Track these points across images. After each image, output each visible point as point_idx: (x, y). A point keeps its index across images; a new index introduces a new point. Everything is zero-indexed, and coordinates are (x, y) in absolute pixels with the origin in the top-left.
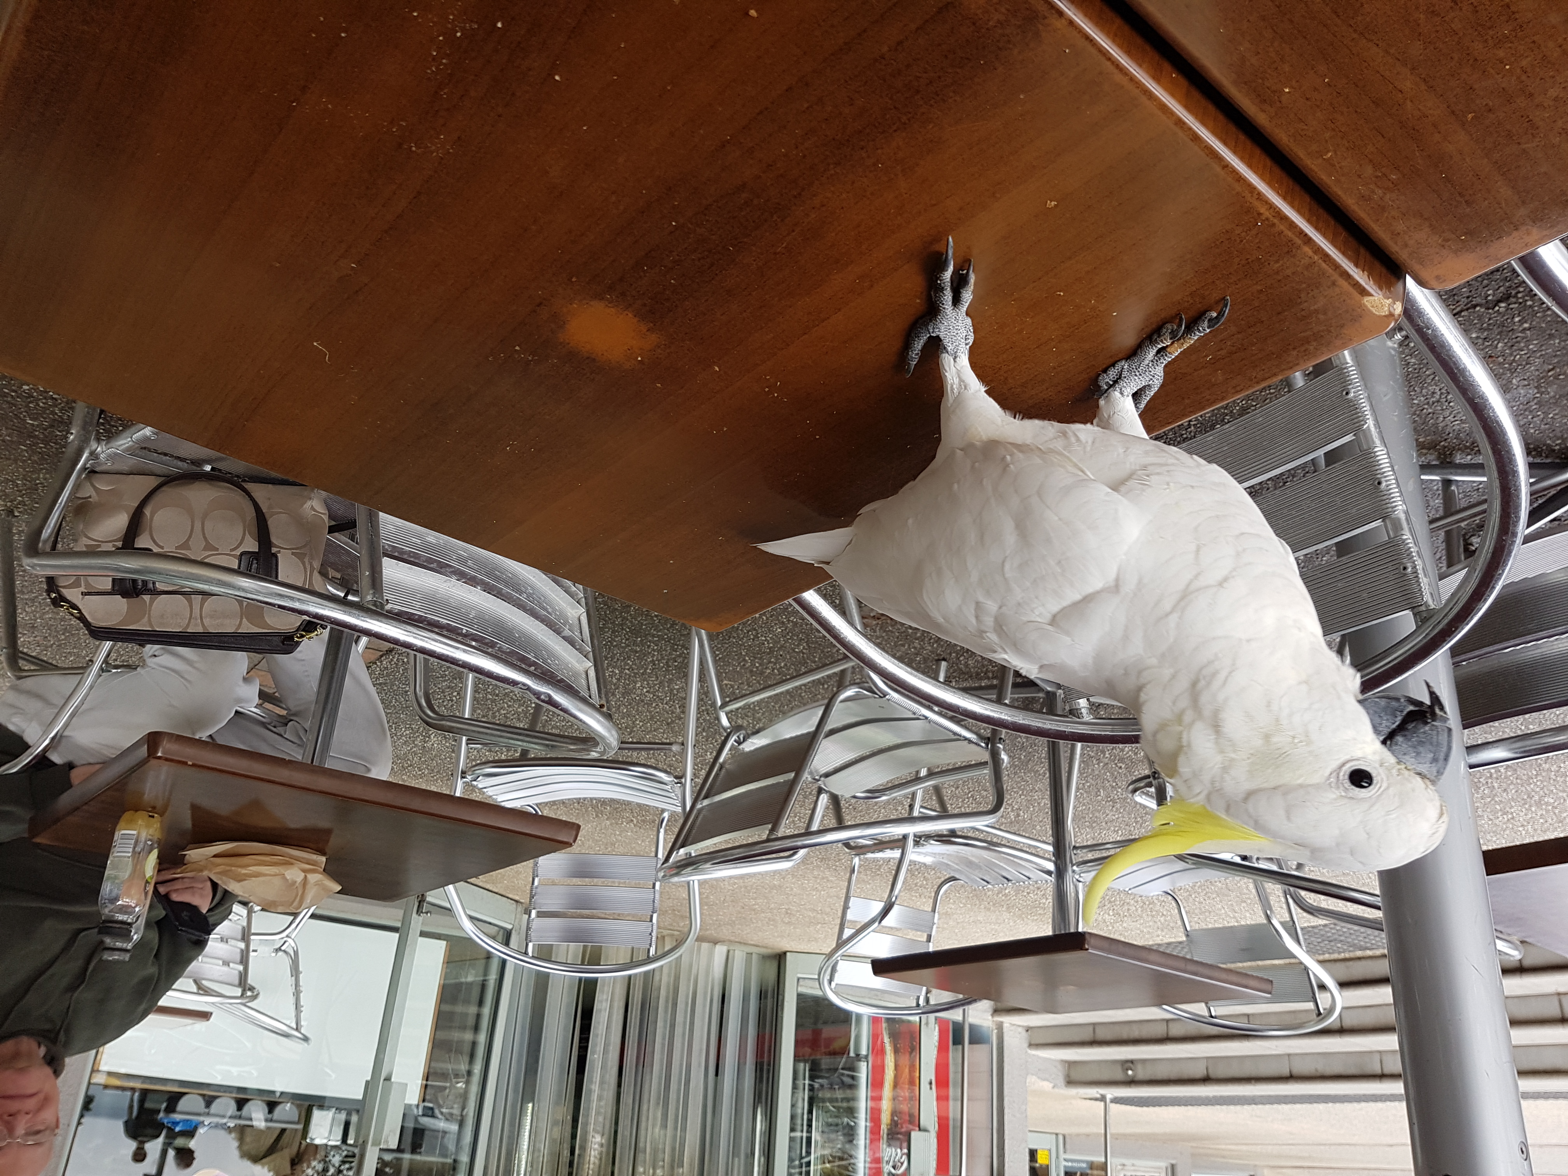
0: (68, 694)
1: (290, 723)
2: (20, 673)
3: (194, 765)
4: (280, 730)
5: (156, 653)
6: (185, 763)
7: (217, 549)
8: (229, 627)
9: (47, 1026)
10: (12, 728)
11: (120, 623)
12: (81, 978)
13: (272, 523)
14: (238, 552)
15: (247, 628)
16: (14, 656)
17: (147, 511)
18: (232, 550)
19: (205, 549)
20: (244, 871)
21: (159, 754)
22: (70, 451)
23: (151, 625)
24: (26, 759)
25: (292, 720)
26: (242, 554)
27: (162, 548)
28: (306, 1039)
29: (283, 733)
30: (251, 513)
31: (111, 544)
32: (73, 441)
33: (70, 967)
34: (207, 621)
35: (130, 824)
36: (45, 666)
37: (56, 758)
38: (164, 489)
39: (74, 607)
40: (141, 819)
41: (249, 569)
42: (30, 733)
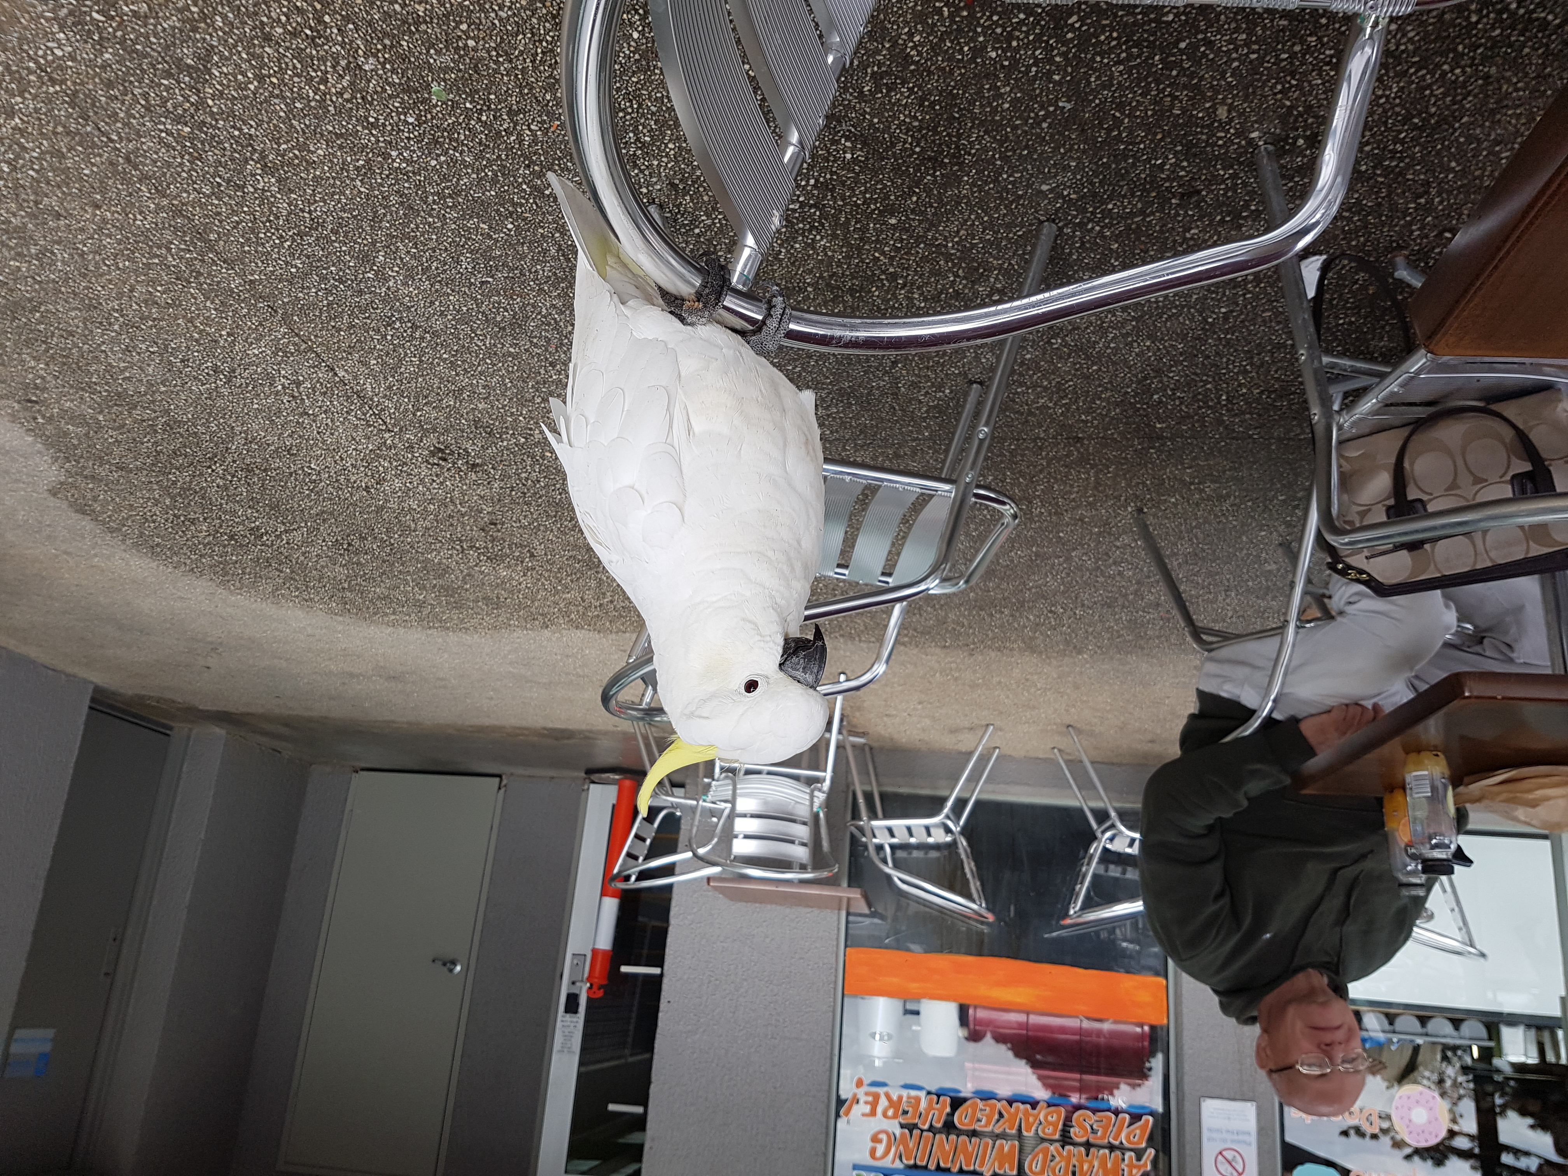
0: (1274, 656)
2: (1208, 647)
3: (1504, 698)
5: (1351, 600)
6: (1495, 698)
7: (1486, 481)
8: (1518, 554)
9: (1327, 959)
10: (1224, 694)
11: (1409, 577)
12: (1345, 913)
13: (1534, 436)
14: (1508, 477)
15: (1537, 550)
16: (1196, 633)
17: (1406, 464)
18: (1501, 477)
19: (1474, 484)
21: (1467, 694)
22: (1320, 430)
23: (1439, 571)
24: (1256, 723)
26: (1514, 477)
27: (1431, 494)
28: (1483, 955)
30: (1508, 434)
31: (1380, 505)
32: (1319, 420)
33: (1334, 903)
34: (1493, 554)
35: (1419, 766)
37: (1276, 716)
38: (1414, 437)
39: (1361, 572)
40: (1427, 758)
41: (1523, 491)
42: (1249, 699)
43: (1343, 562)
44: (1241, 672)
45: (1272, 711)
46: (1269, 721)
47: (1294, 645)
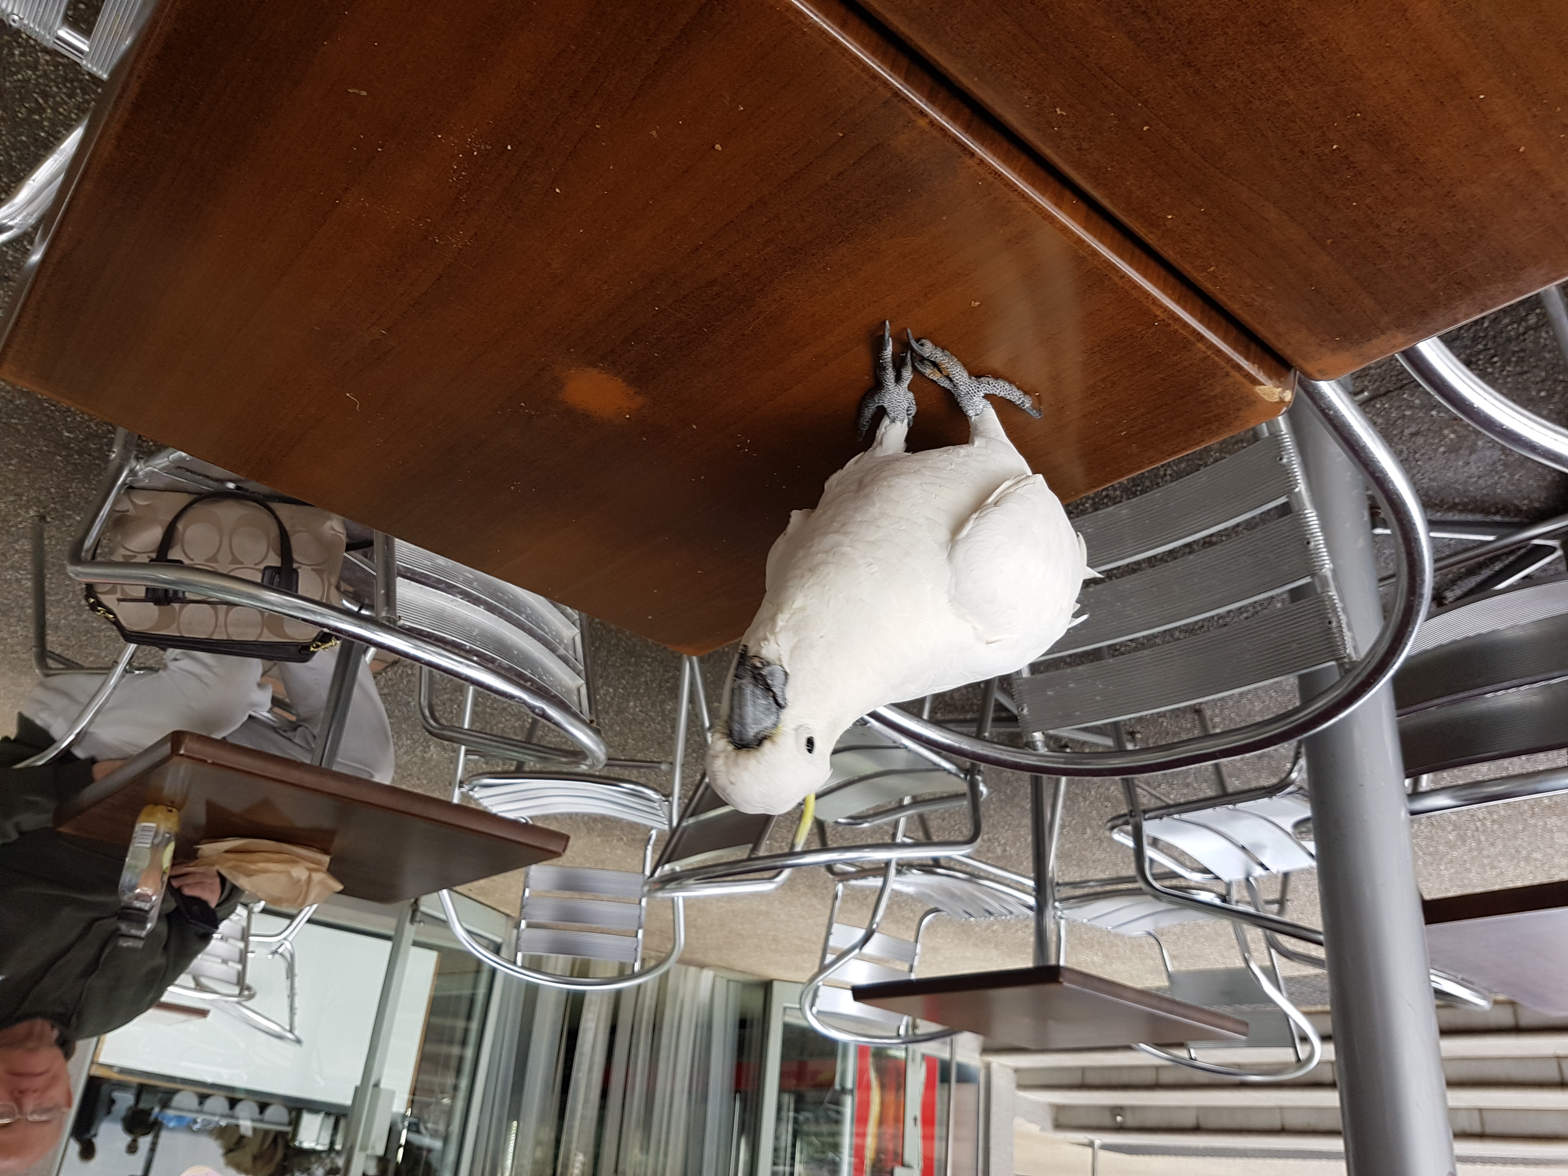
0: (93, 692)
1: (300, 729)
2: (47, 671)
3: (213, 764)
4: (290, 734)
5: (178, 657)
6: (205, 761)
7: (242, 563)
8: (250, 635)
9: (60, 1010)
10: (39, 722)
11: (150, 629)
12: (93, 966)
13: (294, 541)
14: (262, 567)
15: (268, 637)
16: (43, 655)
17: (180, 526)
18: (256, 564)
19: (232, 562)
20: (253, 867)
21: (182, 752)
22: (112, 467)
23: (180, 632)
24: (52, 753)
25: (300, 726)
26: (266, 568)
27: (192, 560)
28: (298, 1041)
29: (292, 738)
30: (275, 531)
31: (146, 555)
32: (115, 458)
33: (83, 955)
34: (230, 630)
35: (150, 817)
36: (71, 666)
37: (79, 753)
38: (196, 505)
39: (110, 611)
40: (160, 813)
41: (271, 582)
42: (57, 728)
43: (96, 598)
44: (60, 702)
45: (70, 745)
46: (67, 755)
47: (115, 688)
